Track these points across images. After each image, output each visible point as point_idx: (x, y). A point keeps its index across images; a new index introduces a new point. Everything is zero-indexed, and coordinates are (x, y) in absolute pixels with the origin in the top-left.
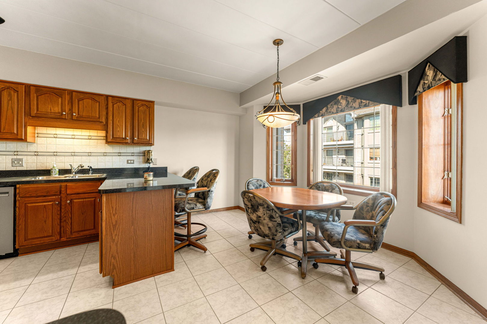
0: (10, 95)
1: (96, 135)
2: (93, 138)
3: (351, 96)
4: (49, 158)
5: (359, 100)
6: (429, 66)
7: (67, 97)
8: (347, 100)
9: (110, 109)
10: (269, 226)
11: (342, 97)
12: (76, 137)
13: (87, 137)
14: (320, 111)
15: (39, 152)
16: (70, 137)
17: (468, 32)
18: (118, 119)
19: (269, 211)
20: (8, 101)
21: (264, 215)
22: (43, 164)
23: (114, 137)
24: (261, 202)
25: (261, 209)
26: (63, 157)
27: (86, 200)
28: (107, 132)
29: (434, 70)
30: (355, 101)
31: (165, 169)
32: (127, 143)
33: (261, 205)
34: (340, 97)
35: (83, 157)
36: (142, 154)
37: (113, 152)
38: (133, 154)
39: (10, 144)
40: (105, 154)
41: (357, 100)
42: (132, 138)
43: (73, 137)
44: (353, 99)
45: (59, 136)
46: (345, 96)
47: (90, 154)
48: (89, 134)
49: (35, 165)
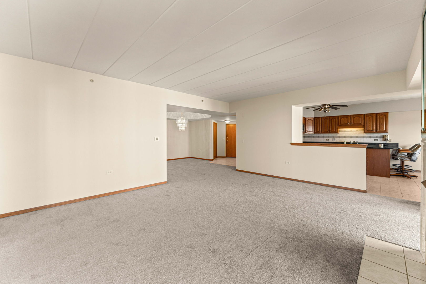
0: (333, 120)
1: (360, 130)
4: (343, 138)
7: (349, 117)
9: (366, 119)
12: (352, 131)
15: (340, 136)
18: (369, 123)
20: (333, 122)
22: (341, 140)
23: (368, 130)
28: (364, 128)
32: (373, 132)
35: (355, 138)
36: (382, 137)
37: (367, 136)
38: (377, 137)
40: (363, 137)
42: (376, 130)
47: (357, 137)
48: (356, 129)
49: (339, 140)
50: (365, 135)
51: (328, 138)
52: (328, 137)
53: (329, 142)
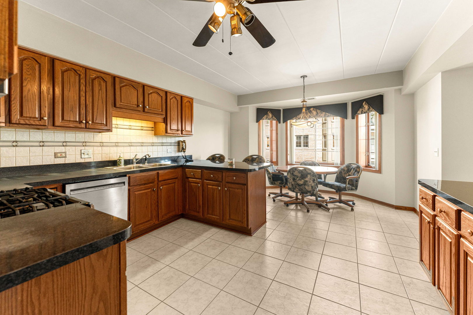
0: (100, 85)
1: (146, 125)
2: (144, 128)
3: (319, 110)
4: (112, 148)
5: (325, 113)
6: (365, 103)
7: (141, 90)
8: (316, 112)
9: (169, 103)
10: (312, 185)
11: (313, 109)
12: (133, 128)
13: (140, 128)
14: (297, 115)
15: (104, 143)
16: (127, 127)
17: (384, 94)
18: (173, 113)
19: (314, 177)
20: (99, 90)
21: (310, 179)
22: (107, 155)
23: (171, 129)
24: (310, 172)
25: (309, 176)
26: (123, 148)
27: (170, 185)
29: (368, 106)
30: (322, 113)
31: (191, 157)
33: (309, 174)
34: (312, 109)
35: (138, 147)
36: (177, 144)
37: (159, 142)
38: (171, 144)
39: (79, 134)
40: (153, 144)
41: (323, 113)
42: (182, 130)
43: (130, 127)
44: (321, 112)
45: (119, 126)
46: (315, 109)
47: (142, 144)
48: (141, 125)
49: (100, 155)
50: (155, 140)
51: (62, 149)
52: (65, 144)
53: (67, 162)
